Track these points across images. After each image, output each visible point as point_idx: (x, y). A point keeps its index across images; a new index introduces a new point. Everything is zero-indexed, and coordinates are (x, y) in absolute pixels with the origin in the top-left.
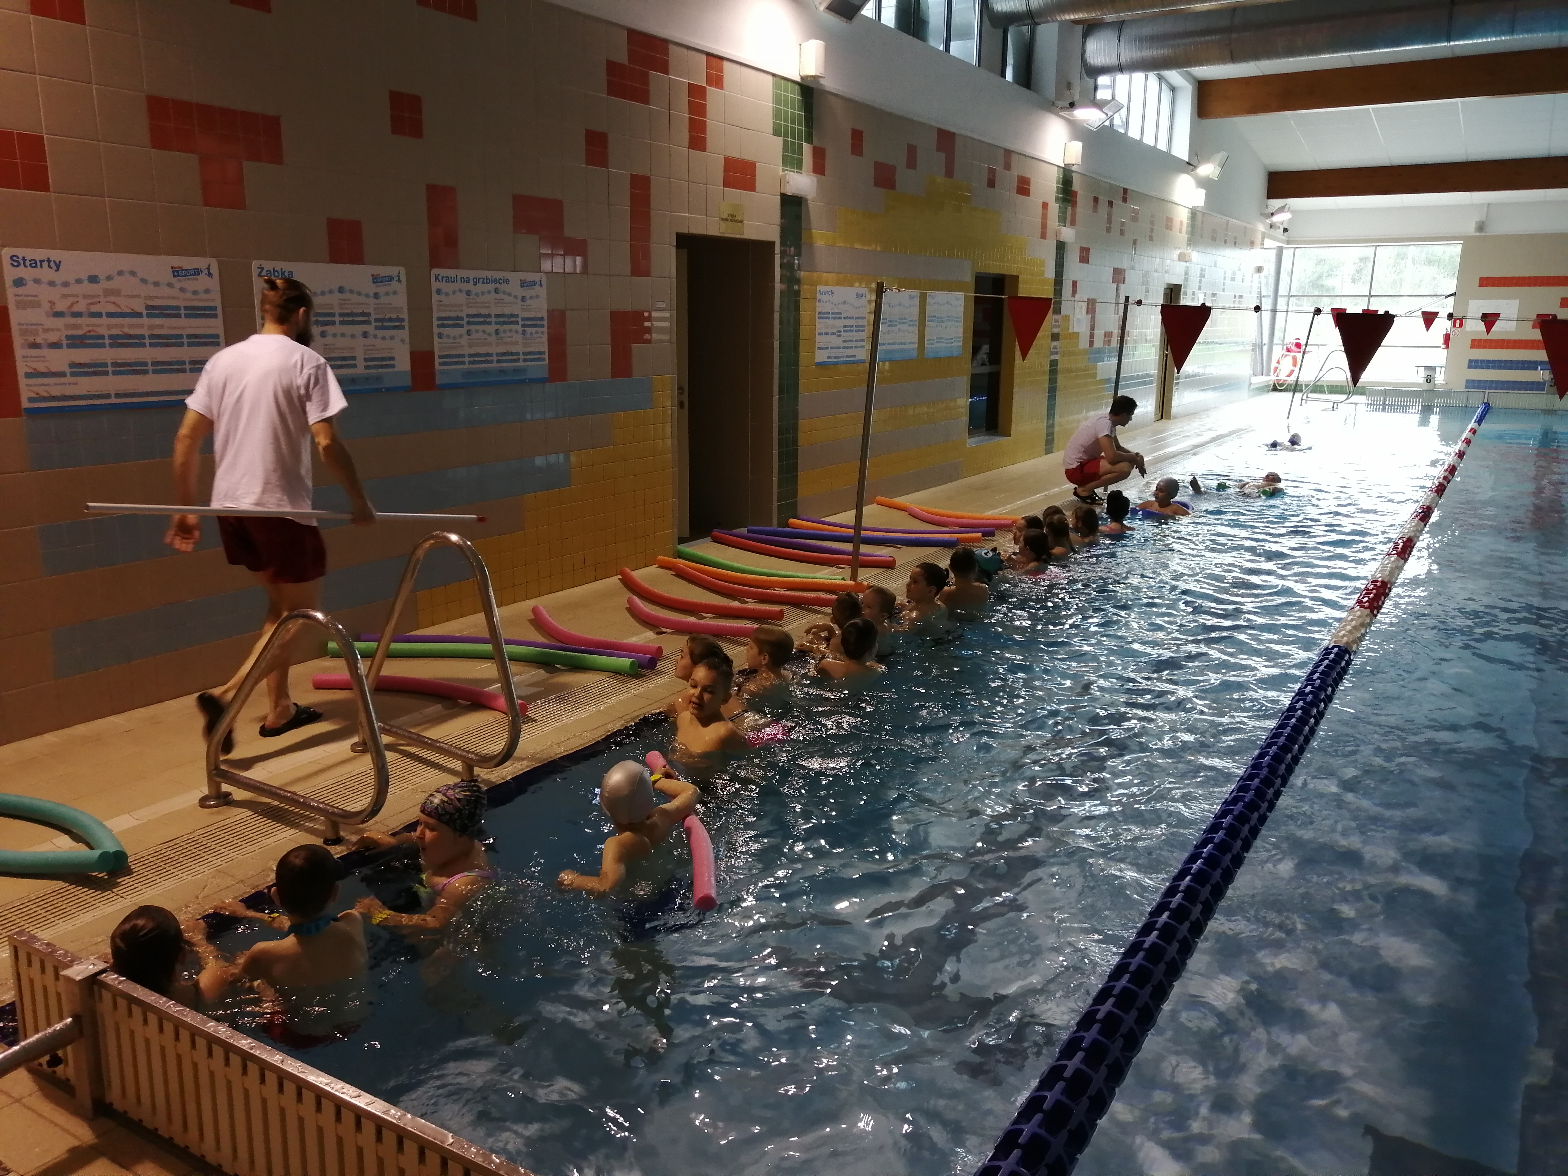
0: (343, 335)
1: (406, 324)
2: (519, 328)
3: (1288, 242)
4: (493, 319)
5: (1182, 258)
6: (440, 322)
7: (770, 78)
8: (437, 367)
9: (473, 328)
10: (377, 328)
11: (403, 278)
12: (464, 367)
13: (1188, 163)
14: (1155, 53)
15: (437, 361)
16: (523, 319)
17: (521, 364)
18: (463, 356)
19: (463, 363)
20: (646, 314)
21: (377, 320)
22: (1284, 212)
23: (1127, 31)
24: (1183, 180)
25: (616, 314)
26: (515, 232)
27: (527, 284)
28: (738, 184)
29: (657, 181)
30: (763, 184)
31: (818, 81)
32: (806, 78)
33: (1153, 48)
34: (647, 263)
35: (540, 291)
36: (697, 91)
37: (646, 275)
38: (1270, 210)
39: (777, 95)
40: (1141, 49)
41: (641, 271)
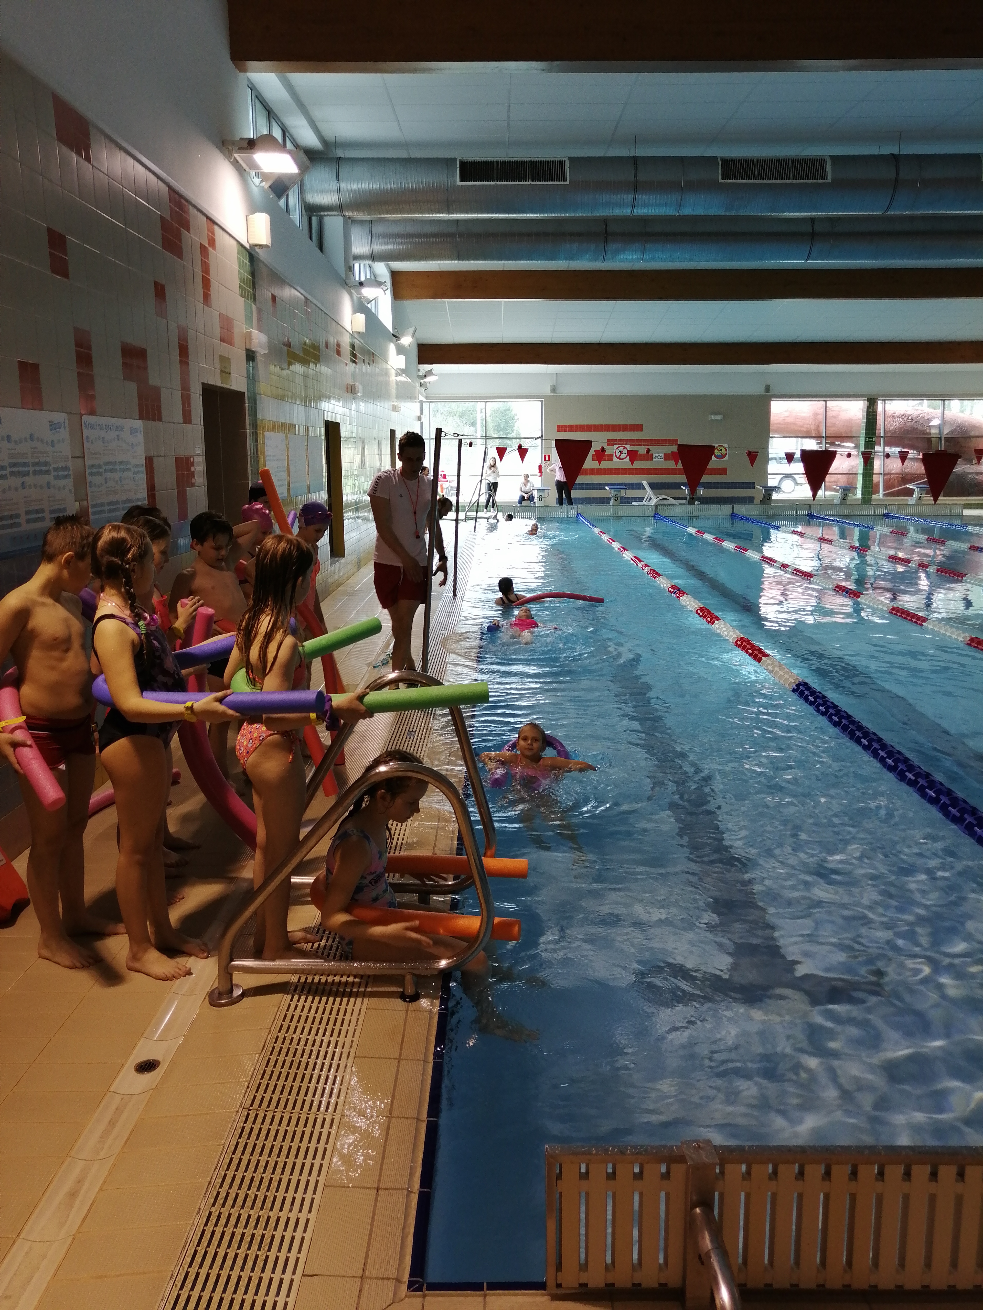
0: (35, 487)
1: (71, 473)
2: (130, 474)
3: (426, 398)
4: (118, 467)
5: (395, 409)
6: (90, 471)
7: (234, 243)
8: (91, 517)
9: (109, 475)
10: (57, 477)
11: (67, 425)
12: (103, 516)
13: (394, 336)
15: (91, 510)
16: (135, 466)
18: (102, 505)
19: (103, 512)
20: (192, 459)
21: (56, 469)
22: (433, 375)
23: (377, 229)
24: (392, 348)
25: (178, 460)
26: (124, 379)
27: (133, 431)
28: (227, 339)
29: (191, 333)
30: (238, 340)
31: (257, 249)
32: (253, 246)
33: (397, 243)
34: (190, 411)
35: (140, 438)
36: (204, 251)
37: (190, 423)
38: (422, 373)
39: (239, 259)
40: (388, 243)
41: (187, 419)
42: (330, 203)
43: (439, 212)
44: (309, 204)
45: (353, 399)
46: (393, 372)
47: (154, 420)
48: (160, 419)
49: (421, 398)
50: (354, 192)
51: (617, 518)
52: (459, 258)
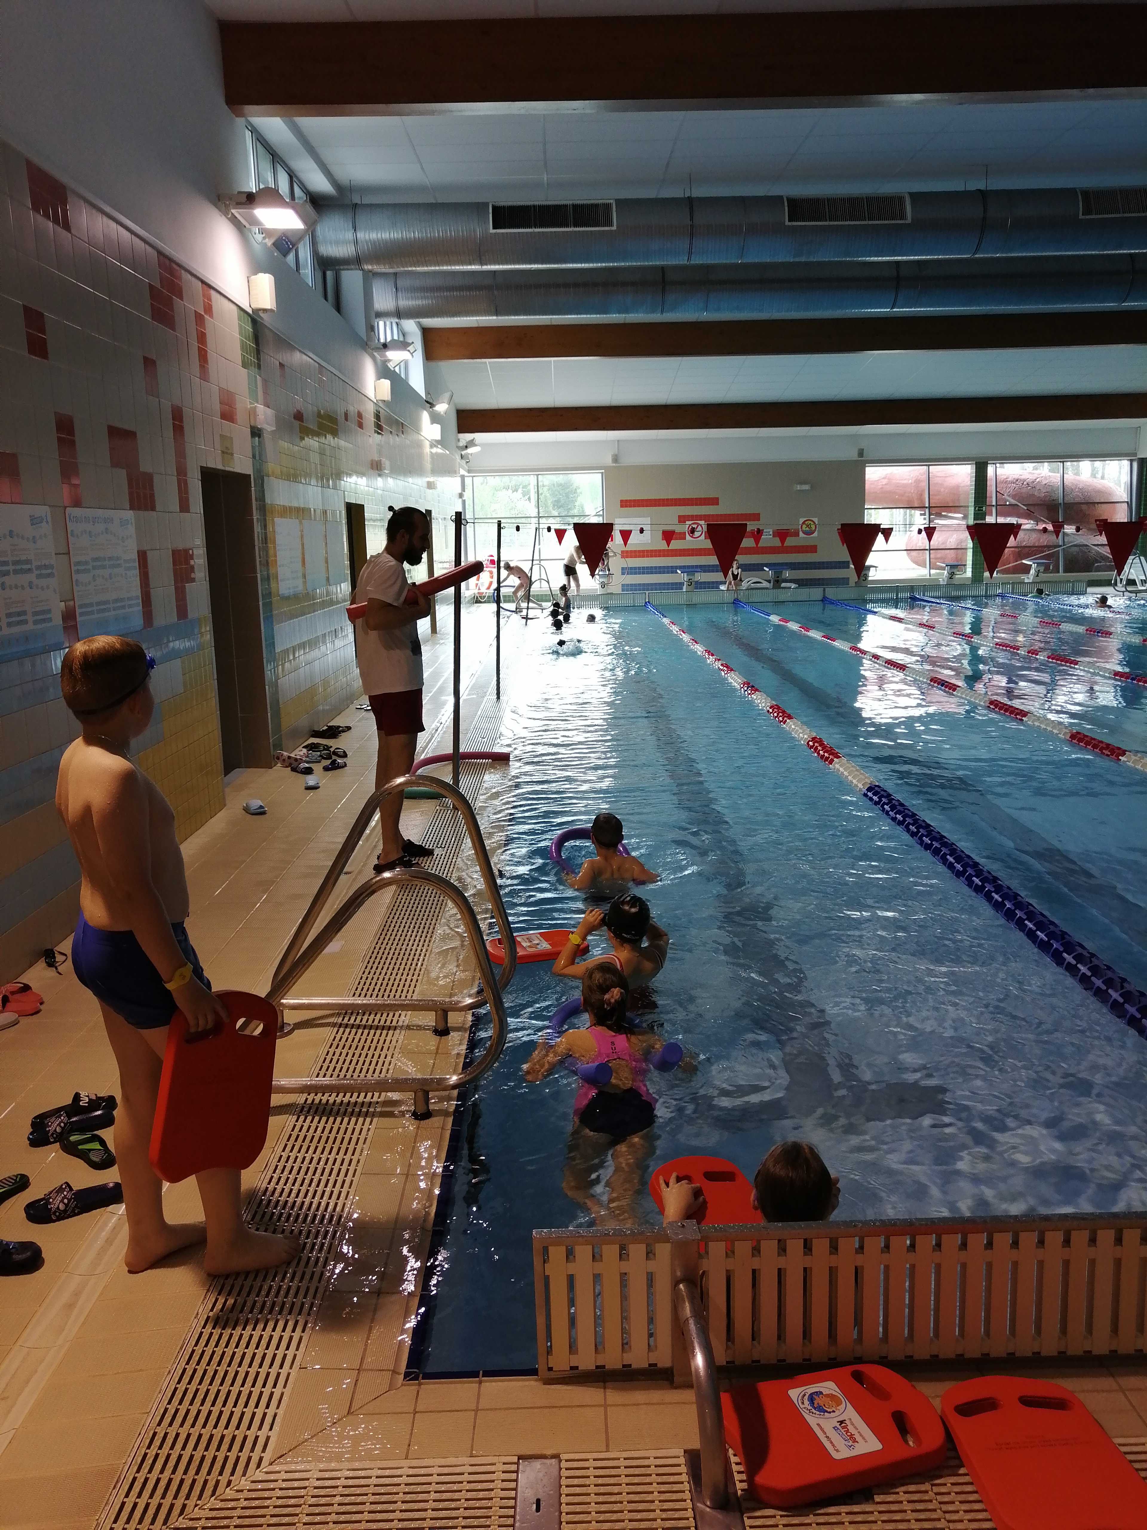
0: (16, 587)
1: (55, 571)
2: (121, 571)
3: (469, 471)
4: (107, 563)
5: (430, 486)
6: (76, 568)
7: (235, 308)
8: (79, 619)
9: (96, 573)
10: (39, 576)
11: (49, 518)
12: (92, 617)
13: (427, 402)
14: (410, 303)
15: (78, 611)
16: (126, 561)
17: (127, 610)
18: (91, 605)
19: (92, 613)
20: (191, 552)
21: (38, 568)
22: (476, 445)
23: (401, 282)
24: (425, 416)
25: (175, 553)
26: (112, 466)
27: (123, 523)
28: (228, 415)
29: (186, 412)
30: (240, 416)
31: (262, 315)
32: (256, 311)
33: (425, 298)
34: (187, 499)
35: (131, 530)
36: (199, 319)
37: (188, 511)
38: (462, 443)
39: (240, 326)
40: (416, 298)
41: (184, 507)
42: (346, 255)
43: (470, 264)
44: (322, 257)
45: (380, 475)
46: (427, 444)
47: (146, 509)
48: (153, 509)
49: (462, 472)
50: (374, 243)
51: (691, 606)
52: (497, 314)
